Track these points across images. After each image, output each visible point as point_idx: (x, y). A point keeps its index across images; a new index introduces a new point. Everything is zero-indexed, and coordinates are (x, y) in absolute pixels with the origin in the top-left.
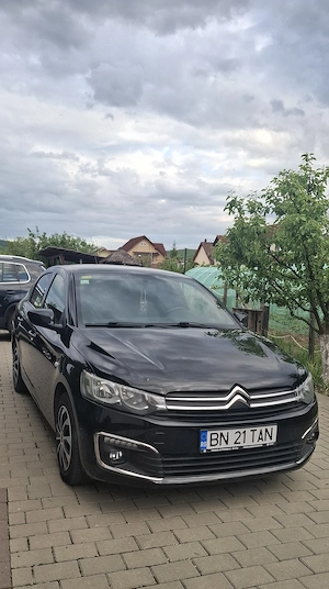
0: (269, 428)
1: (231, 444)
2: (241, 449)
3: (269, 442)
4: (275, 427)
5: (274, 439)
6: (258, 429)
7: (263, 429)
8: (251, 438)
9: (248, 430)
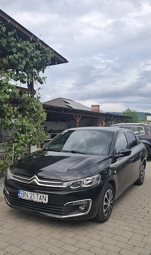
0: (44, 196)
1: (29, 198)
2: (32, 201)
3: (44, 201)
4: (47, 196)
5: (47, 201)
6: (40, 195)
7: (42, 195)
8: (36, 197)
9: (35, 194)
